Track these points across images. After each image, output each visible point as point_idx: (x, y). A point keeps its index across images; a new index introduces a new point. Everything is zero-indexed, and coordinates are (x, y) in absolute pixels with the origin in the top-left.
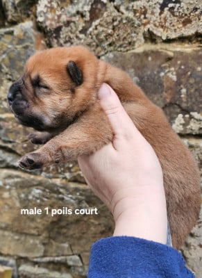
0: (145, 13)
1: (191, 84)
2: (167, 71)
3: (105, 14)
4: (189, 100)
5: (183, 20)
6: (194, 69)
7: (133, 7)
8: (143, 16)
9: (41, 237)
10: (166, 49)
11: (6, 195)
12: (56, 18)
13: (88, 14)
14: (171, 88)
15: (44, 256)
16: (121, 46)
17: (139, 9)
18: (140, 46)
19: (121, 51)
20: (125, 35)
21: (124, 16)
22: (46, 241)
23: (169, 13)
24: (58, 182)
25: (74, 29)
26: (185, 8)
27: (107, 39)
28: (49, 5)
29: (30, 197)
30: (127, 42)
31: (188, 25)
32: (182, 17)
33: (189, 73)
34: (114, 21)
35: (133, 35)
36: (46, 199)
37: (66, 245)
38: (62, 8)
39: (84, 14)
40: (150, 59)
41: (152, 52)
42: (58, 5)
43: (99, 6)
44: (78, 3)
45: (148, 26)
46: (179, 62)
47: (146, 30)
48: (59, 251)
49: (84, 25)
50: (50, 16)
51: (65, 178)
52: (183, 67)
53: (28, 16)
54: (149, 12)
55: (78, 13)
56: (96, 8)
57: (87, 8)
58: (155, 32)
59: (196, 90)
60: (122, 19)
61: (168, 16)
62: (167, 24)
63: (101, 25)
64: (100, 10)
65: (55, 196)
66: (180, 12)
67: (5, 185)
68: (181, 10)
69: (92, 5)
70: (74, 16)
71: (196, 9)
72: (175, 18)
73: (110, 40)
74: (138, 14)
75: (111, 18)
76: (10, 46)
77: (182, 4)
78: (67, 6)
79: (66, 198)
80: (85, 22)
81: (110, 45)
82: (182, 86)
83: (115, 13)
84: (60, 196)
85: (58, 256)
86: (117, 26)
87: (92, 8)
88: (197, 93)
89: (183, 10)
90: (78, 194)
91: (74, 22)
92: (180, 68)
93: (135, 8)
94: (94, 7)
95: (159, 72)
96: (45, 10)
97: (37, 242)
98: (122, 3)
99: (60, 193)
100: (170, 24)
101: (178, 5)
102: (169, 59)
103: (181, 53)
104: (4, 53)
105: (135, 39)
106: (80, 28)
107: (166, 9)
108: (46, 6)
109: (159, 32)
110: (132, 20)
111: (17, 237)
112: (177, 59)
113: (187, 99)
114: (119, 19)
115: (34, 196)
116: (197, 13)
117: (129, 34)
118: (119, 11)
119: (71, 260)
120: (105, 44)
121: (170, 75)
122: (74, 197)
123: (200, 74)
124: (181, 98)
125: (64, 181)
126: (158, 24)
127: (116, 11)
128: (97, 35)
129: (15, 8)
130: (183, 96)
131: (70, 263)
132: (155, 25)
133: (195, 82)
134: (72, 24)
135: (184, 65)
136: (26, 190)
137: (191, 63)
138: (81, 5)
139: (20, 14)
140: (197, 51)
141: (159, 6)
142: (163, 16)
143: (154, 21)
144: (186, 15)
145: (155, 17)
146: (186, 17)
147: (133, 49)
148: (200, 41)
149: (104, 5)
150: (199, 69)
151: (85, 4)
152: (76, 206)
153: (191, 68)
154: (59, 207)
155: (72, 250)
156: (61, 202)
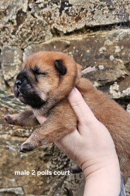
0: (50, 16)
1: (84, 63)
3: (26, 20)
5: (75, 18)
6: (85, 52)
7: (42, 13)
10: (65, 40)
13: (15, 21)
16: (36, 40)
17: (46, 13)
18: (49, 39)
19: (36, 44)
20: (38, 33)
21: (37, 20)
22: (1, 178)
23: (65, 14)
24: (5, 136)
25: (8, 32)
26: (75, 9)
27: (28, 37)
30: (39, 37)
31: (79, 21)
32: (74, 16)
33: (82, 55)
34: (31, 23)
35: (43, 32)
37: (13, 180)
39: (13, 21)
40: (55, 47)
41: (56, 42)
43: (22, 15)
44: (9, 15)
45: (53, 25)
46: (74, 48)
47: (52, 28)
48: (10, 184)
49: (14, 29)
51: (9, 134)
52: (77, 51)
54: (53, 15)
55: (9, 21)
56: (20, 17)
57: (14, 17)
58: (58, 29)
60: (36, 22)
61: (65, 16)
62: (66, 22)
63: (24, 28)
64: (23, 18)
65: (4, 146)
66: (72, 13)
68: (73, 11)
69: (17, 15)
70: (8, 23)
71: (83, 9)
72: (70, 17)
73: (30, 37)
74: (46, 17)
75: (29, 22)
77: (73, 6)
78: (3, 17)
79: (11, 148)
80: (15, 27)
81: (30, 40)
83: (32, 18)
84: (7, 146)
85: (9, 188)
86: (33, 27)
87: (17, 17)
89: (75, 11)
90: (18, 145)
91: (7, 28)
92: (75, 52)
94: (19, 16)
98: (36, 11)
99: (7, 144)
100: (68, 21)
101: (70, 8)
102: (67, 46)
103: (75, 41)
105: (44, 35)
106: (12, 31)
107: (63, 11)
109: (61, 28)
110: (42, 22)
112: (73, 46)
114: (34, 22)
116: (84, 12)
117: (41, 31)
118: (34, 17)
119: (17, 190)
120: (27, 40)
122: (15, 147)
123: (88, 55)
125: (9, 136)
126: (59, 23)
127: (32, 17)
128: (22, 35)
131: (17, 193)
132: (58, 24)
133: (86, 61)
134: (6, 29)
135: (78, 50)
137: (83, 48)
138: (11, 15)
140: (86, 39)
141: (59, 10)
142: (62, 16)
143: (57, 21)
144: (77, 14)
145: (57, 18)
146: (77, 16)
147: (44, 42)
148: (89, 32)
149: (25, 14)
150: (88, 51)
151: (13, 15)
152: (17, 153)
153: (82, 51)
154: (7, 154)
155: (17, 184)
156: (7, 151)
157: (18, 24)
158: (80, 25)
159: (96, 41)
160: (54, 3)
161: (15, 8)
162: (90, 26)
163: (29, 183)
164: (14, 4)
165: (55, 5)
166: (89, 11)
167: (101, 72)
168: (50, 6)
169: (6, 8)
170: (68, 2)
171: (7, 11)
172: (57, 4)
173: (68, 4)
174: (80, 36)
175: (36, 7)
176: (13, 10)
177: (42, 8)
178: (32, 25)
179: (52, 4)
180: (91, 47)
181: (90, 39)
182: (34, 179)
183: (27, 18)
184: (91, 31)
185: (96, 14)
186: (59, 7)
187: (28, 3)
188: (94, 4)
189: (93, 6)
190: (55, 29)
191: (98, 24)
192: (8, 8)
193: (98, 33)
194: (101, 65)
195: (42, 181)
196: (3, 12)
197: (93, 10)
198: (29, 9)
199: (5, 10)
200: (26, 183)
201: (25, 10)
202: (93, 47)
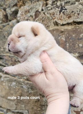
0: (54, 14)
1: (71, 42)
2: (61, 37)
3: (40, 16)
4: (70, 48)
5: (68, 16)
6: (72, 36)
7: (49, 12)
8: (53, 16)
9: (15, 102)
10: (61, 28)
11: (4, 84)
12: (24, 18)
13: (34, 16)
14: (63, 44)
15: (16, 109)
17: (52, 13)
18: (52, 27)
20: (46, 23)
21: (46, 16)
22: (16, 104)
24: (22, 80)
26: (69, 12)
28: (21, 14)
29: (12, 86)
31: (70, 18)
32: (67, 15)
33: (70, 37)
34: (43, 18)
35: (49, 23)
36: (17, 87)
37: (23, 106)
38: (26, 14)
40: (55, 32)
41: (56, 29)
42: (24, 13)
43: (38, 13)
44: (31, 12)
45: (55, 19)
46: (66, 33)
47: (54, 21)
48: (21, 108)
50: (21, 17)
51: (24, 79)
52: (67, 35)
53: (15, 18)
54: (55, 14)
55: (31, 16)
57: (34, 14)
58: (58, 22)
59: (72, 44)
60: (45, 17)
61: (62, 15)
62: (62, 18)
63: (38, 20)
64: (38, 14)
65: (20, 85)
67: (4, 80)
68: (67, 13)
69: (35, 13)
70: (30, 17)
71: (73, 12)
72: (65, 16)
74: (51, 15)
75: (42, 17)
76: (8, 29)
77: (67, 10)
78: (27, 13)
79: (24, 87)
80: (33, 19)
82: (67, 43)
83: (44, 15)
84: (22, 86)
85: (20, 110)
86: (44, 20)
87: (35, 14)
88: (73, 46)
90: (28, 85)
92: (66, 35)
93: (50, 13)
94: (36, 13)
95: (58, 37)
96: (20, 16)
97: (14, 103)
98: (46, 11)
99: (22, 85)
100: (64, 18)
101: (66, 11)
102: (62, 32)
103: (67, 29)
104: (6, 31)
105: (49, 25)
107: (62, 12)
108: (20, 14)
110: (49, 17)
111: (7, 101)
112: (65, 32)
113: (69, 48)
114: (44, 17)
115: (13, 85)
116: (73, 13)
117: (48, 23)
118: (45, 14)
119: (25, 112)
121: (62, 38)
122: (27, 86)
123: (74, 38)
124: (66, 47)
125: (24, 80)
127: (44, 14)
129: (11, 15)
130: (67, 47)
132: (58, 19)
133: (72, 41)
134: (29, 20)
135: (68, 34)
136: (10, 83)
137: (71, 33)
138: (32, 13)
139: (12, 17)
140: (73, 29)
141: (59, 12)
142: (60, 15)
143: (57, 17)
144: (69, 14)
145: (57, 16)
146: (69, 15)
147: (49, 28)
148: (75, 24)
149: (40, 12)
150: (74, 36)
151: (33, 13)
152: (27, 90)
153: (70, 35)
154: (21, 90)
155: (25, 108)
156: (22, 88)
157: (36, 18)
158: (70, 21)
159: (79, 30)
160: (57, 7)
161: (34, 9)
162: (76, 21)
163: (32, 108)
164: (34, 6)
165: (57, 9)
166: (76, 13)
167: (80, 48)
168: (54, 9)
169: (30, 8)
170: (65, 7)
171: (30, 10)
172: (58, 8)
173: (64, 9)
174: (70, 26)
175: (46, 9)
176: (33, 10)
177: (50, 10)
178: (43, 19)
179: (56, 8)
180: (76, 33)
181: (76, 28)
182: (35, 107)
183: (40, 14)
184: (77, 24)
185: (80, 15)
186: (60, 10)
187: (42, 7)
188: (80, 9)
189: (79, 10)
190: (56, 22)
191: (81, 21)
192: (31, 9)
193: (80, 25)
194: (81, 44)
195: (40, 108)
196: (28, 11)
197: (79, 12)
198: (42, 10)
199: (29, 10)
200: (31, 108)
201: (40, 10)
202: (77, 33)
